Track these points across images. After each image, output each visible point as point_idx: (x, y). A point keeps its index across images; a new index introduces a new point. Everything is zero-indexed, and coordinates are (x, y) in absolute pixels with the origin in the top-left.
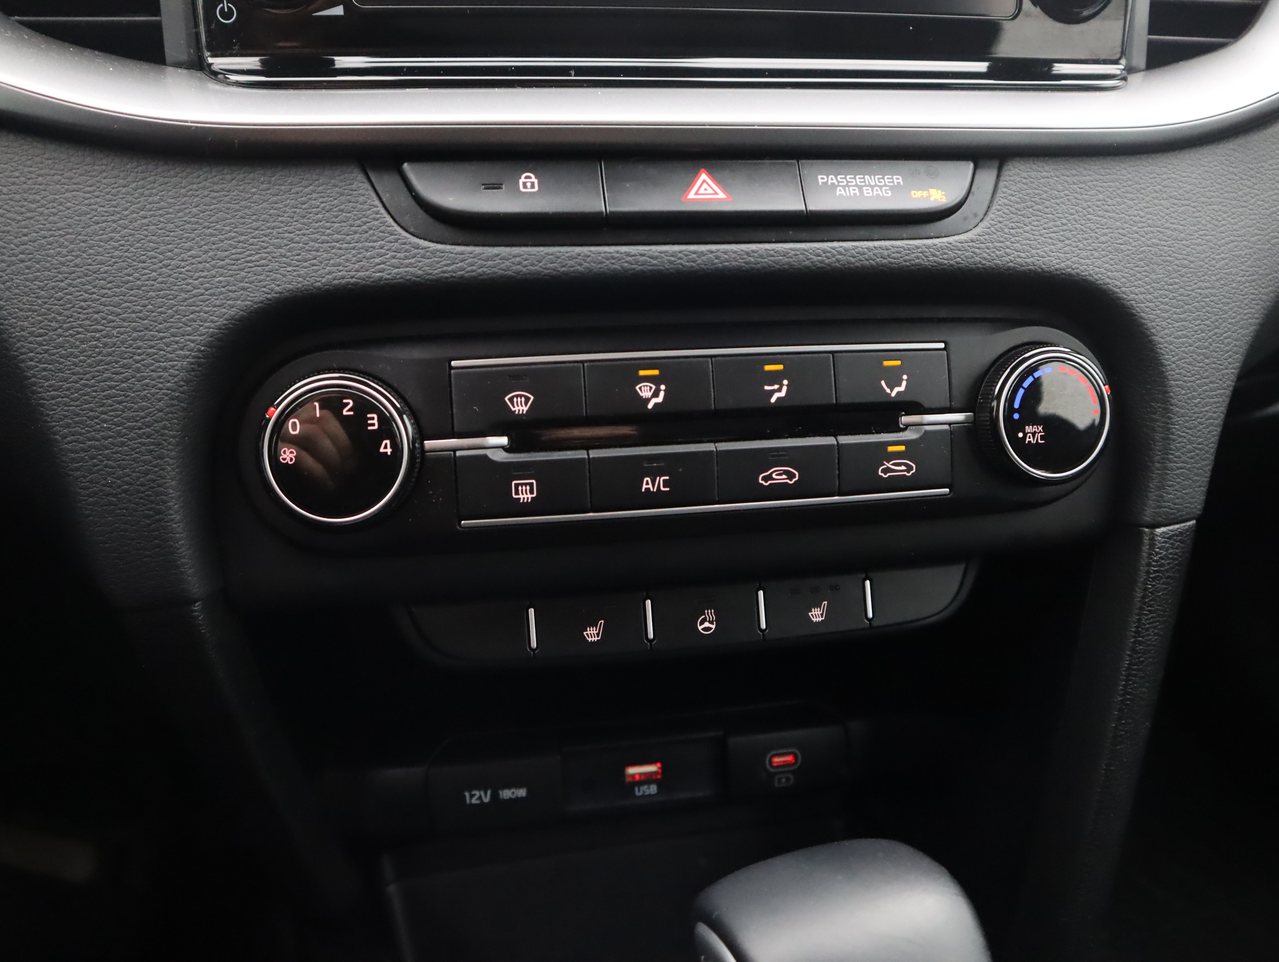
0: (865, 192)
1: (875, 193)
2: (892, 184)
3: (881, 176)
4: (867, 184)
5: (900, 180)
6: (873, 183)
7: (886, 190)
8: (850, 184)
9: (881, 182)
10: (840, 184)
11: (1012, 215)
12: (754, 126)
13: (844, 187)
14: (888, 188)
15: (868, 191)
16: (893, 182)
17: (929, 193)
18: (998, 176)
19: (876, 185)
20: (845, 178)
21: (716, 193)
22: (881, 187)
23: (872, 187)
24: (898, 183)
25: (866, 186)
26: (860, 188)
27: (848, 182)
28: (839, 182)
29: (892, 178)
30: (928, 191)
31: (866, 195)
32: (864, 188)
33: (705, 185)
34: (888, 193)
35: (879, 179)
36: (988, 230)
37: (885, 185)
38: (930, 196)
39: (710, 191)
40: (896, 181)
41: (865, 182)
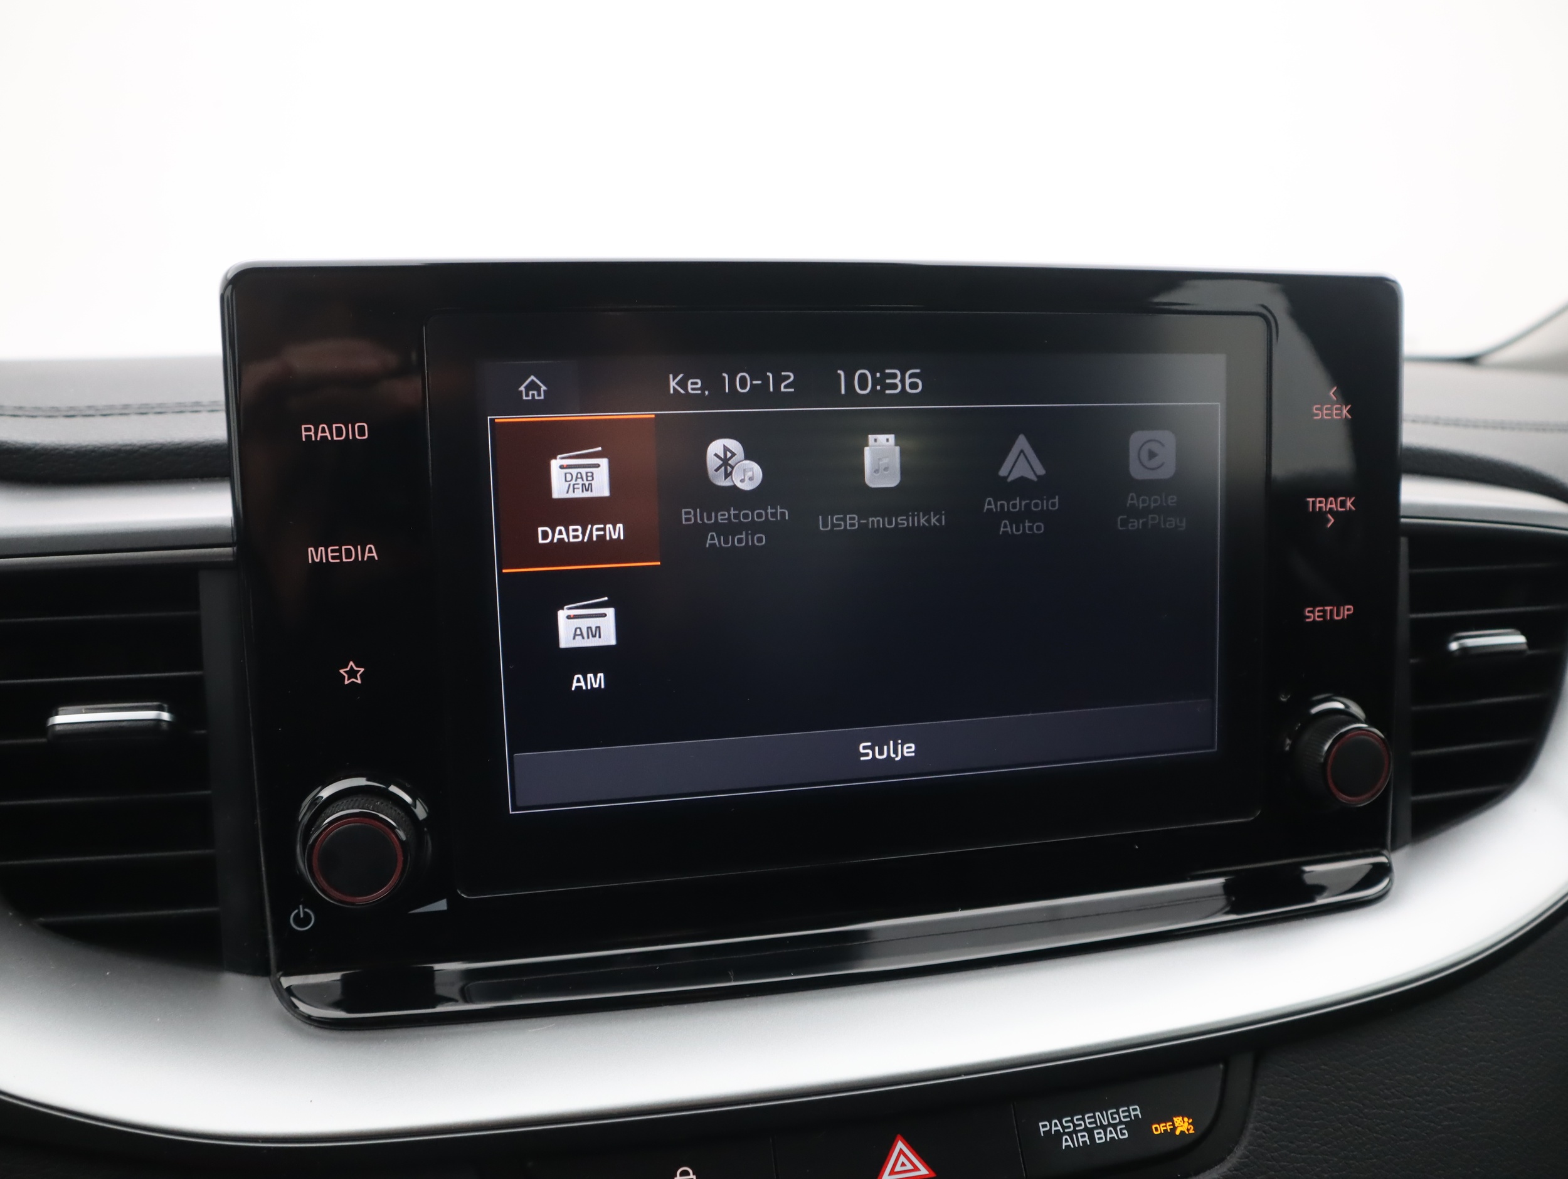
0: (1097, 1137)
1: (1109, 1136)
2: (1129, 1119)
3: (1115, 1110)
4: (1099, 1124)
5: (1138, 1112)
6: (1105, 1123)
7: (1121, 1130)
8: (1077, 1129)
9: (1115, 1119)
10: (1066, 1131)
11: (1275, 1132)
12: (959, 1075)
13: (1070, 1134)
14: (1124, 1126)
15: (1099, 1136)
16: (1129, 1116)
17: (1173, 1125)
18: (1254, 1076)
19: (1109, 1125)
20: (1072, 1121)
21: (916, 1169)
22: (1115, 1126)
23: (1104, 1128)
24: (1136, 1116)
25: (1097, 1127)
26: (1090, 1132)
27: (1075, 1126)
28: (1064, 1127)
29: (1128, 1111)
30: (1173, 1122)
31: (1098, 1141)
32: (1095, 1132)
33: (902, 1159)
34: (1124, 1134)
35: (1112, 1114)
36: (1246, 1160)
37: (1121, 1122)
38: (1175, 1128)
39: (909, 1166)
40: (1132, 1113)
41: (1095, 1122)
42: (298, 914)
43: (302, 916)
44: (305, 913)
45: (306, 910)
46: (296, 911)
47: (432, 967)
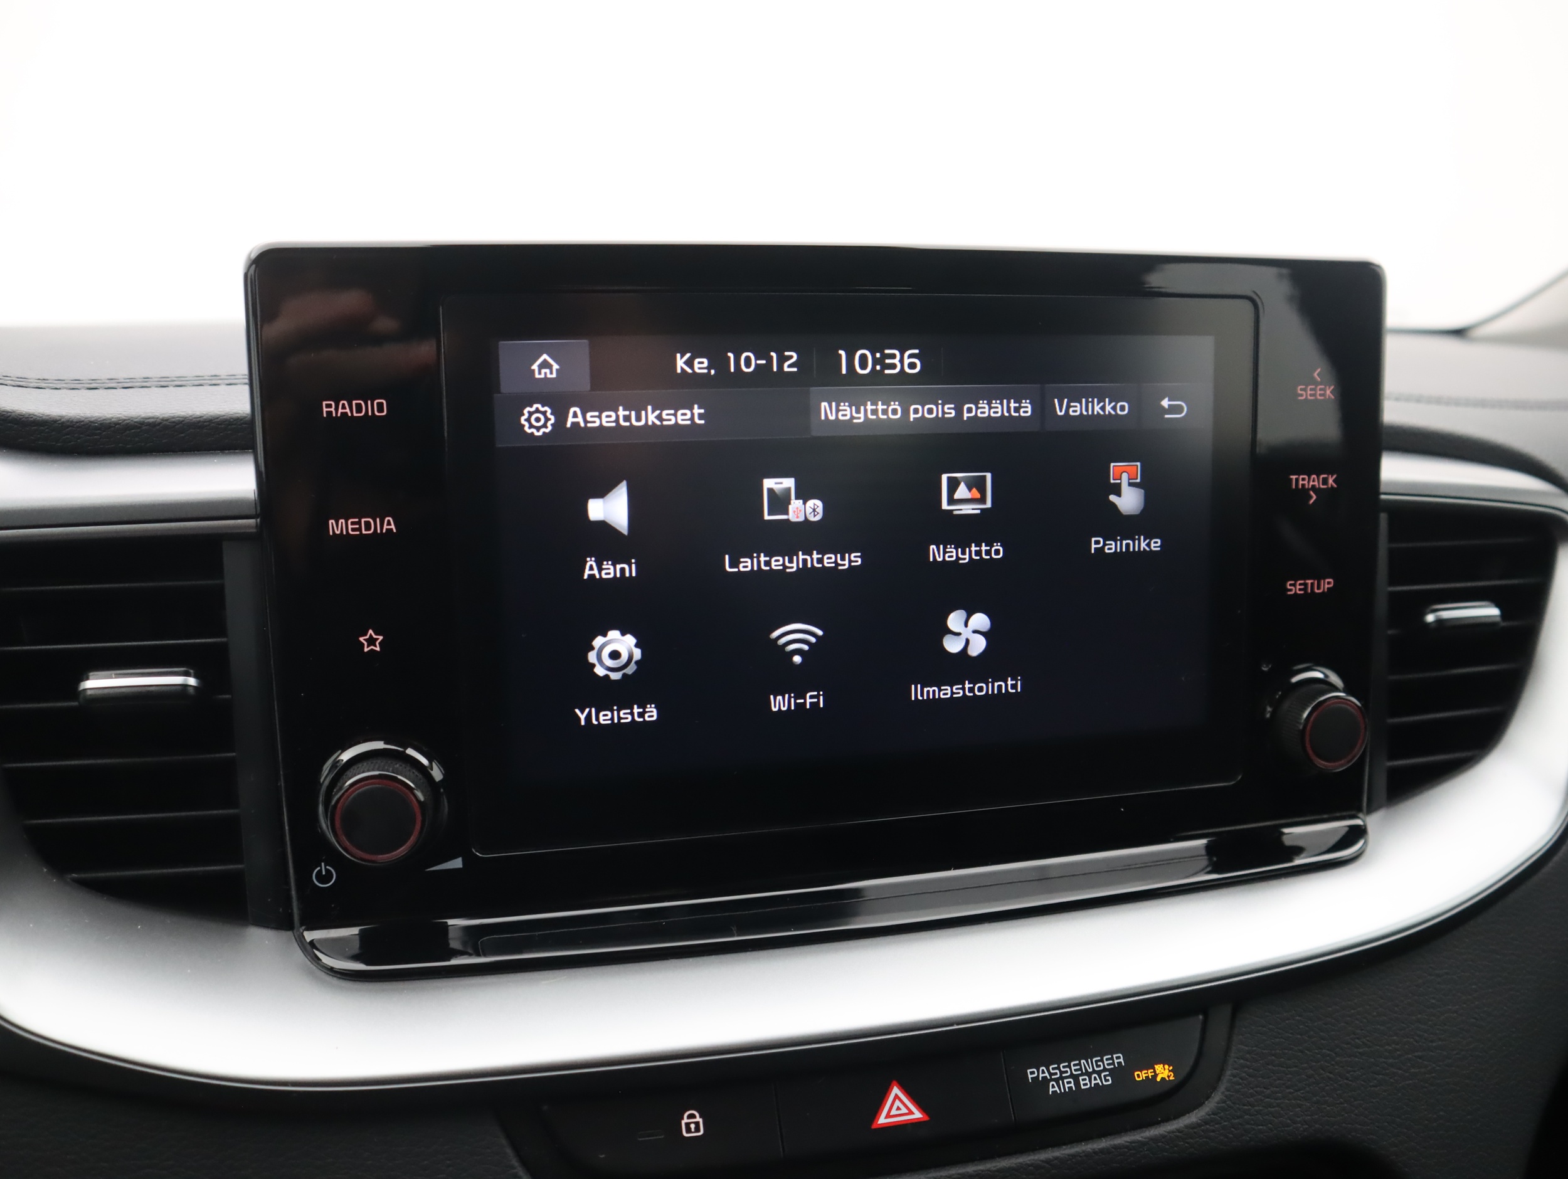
0: (1082, 1083)
1: (1093, 1082)
2: (1112, 1067)
3: (1099, 1058)
4: (1084, 1071)
5: (1121, 1060)
6: (1090, 1070)
7: (1105, 1076)
8: (1063, 1075)
9: (1100, 1066)
10: (1053, 1077)
11: (1250, 1079)
12: (952, 1025)
13: (1057, 1080)
14: (1107, 1073)
15: (1084, 1082)
16: (1113, 1063)
17: (1155, 1072)
18: (1232, 1026)
19: (1094, 1072)
20: (1058, 1068)
21: (911, 1113)
22: (1099, 1073)
23: (1089, 1075)
24: (1119, 1063)
25: (1082, 1074)
26: (1076, 1078)
27: (1062, 1072)
28: (1051, 1074)
29: (1112, 1059)
30: (1154, 1069)
31: (1083, 1087)
32: (1081, 1078)
33: (897, 1103)
34: (1108, 1080)
35: (1096, 1061)
36: (1224, 1105)
37: (1105, 1070)
38: (1156, 1075)
39: (904, 1110)
40: (1116, 1061)
41: (1081, 1069)
42: (321, 871)
43: (324, 873)
44: (327, 870)
45: (328, 867)
46: (319, 868)
47: (446, 922)
